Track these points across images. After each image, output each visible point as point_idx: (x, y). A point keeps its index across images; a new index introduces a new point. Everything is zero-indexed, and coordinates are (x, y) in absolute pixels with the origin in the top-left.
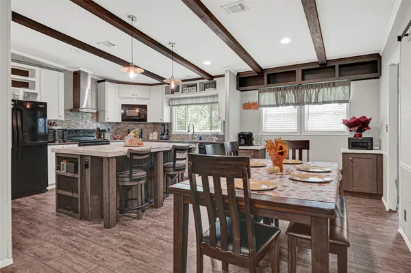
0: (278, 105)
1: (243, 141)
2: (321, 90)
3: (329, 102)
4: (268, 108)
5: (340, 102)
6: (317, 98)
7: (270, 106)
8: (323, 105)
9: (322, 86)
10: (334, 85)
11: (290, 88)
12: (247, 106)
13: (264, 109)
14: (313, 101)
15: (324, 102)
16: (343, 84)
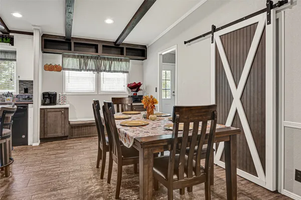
0: (80, 70)
1: (48, 101)
2: (113, 62)
3: (117, 72)
4: (70, 72)
5: (124, 72)
6: (110, 67)
7: (73, 70)
8: (114, 73)
9: (114, 60)
10: (121, 60)
11: (92, 58)
12: (49, 68)
13: (67, 72)
14: (107, 70)
15: (115, 71)
16: (126, 61)
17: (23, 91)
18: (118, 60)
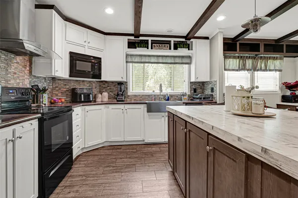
0: (240, 70)
2: (269, 61)
3: (273, 70)
4: (229, 72)
5: (276, 70)
6: (266, 66)
7: (233, 70)
8: (267, 72)
9: (270, 58)
13: (226, 72)
14: (263, 69)
15: (269, 70)
16: (281, 59)
17: (193, 91)
18: (274, 58)
